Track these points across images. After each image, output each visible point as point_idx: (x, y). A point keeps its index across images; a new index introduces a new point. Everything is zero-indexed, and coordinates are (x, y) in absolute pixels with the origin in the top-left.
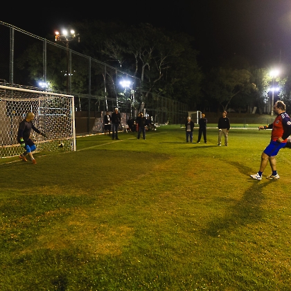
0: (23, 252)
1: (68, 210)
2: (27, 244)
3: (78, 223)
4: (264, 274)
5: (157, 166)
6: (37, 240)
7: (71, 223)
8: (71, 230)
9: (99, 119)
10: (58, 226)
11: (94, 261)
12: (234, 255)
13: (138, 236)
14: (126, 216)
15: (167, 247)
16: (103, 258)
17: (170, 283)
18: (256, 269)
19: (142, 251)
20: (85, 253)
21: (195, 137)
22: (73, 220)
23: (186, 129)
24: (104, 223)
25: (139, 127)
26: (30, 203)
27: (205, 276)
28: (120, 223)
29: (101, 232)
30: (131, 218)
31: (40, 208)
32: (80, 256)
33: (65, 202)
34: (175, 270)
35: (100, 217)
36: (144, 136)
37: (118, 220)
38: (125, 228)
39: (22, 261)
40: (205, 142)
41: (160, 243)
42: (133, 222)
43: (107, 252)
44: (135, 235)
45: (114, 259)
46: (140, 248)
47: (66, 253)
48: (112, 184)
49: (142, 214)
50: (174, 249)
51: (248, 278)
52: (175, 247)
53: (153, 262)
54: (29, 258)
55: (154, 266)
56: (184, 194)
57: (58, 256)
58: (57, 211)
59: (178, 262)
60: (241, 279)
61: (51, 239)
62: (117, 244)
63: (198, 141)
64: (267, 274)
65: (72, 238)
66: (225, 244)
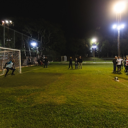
0: (33, 105)
1: (38, 93)
2: (32, 103)
7: (42, 96)
8: (44, 98)
9: (25, 60)
10: (38, 98)
11: (59, 105)
14: (60, 93)
16: (61, 104)
18: (108, 103)
20: (54, 104)
24: (54, 95)
26: (21, 91)
27: (95, 106)
29: (55, 98)
30: (62, 93)
35: (51, 94)
36: (47, 67)
38: (62, 96)
39: (35, 107)
40: (72, 68)
41: (76, 99)
42: (64, 95)
44: (67, 98)
45: (65, 104)
46: (71, 101)
47: (48, 104)
49: (65, 92)
51: (107, 105)
52: (82, 100)
53: (77, 104)
58: (34, 93)
59: (84, 103)
62: (63, 101)
63: (69, 68)
64: (111, 104)
66: (96, 98)
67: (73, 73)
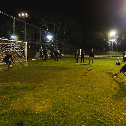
0: (4, 111)
1: (24, 92)
2: (6, 107)
3: (28, 98)
4: (108, 119)
5: (63, 73)
6: (10, 106)
7: (25, 98)
8: (25, 101)
9: (38, 52)
10: (19, 99)
11: (35, 115)
12: (96, 111)
14: (49, 95)
15: (67, 108)
16: (39, 113)
17: (68, 124)
19: (56, 110)
20: (31, 111)
21: (79, 60)
22: (26, 97)
23: (76, 57)
24: (40, 98)
25: (55, 56)
26: (7, 89)
28: (47, 98)
29: (38, 102)
30: (52, 95)
31: (11, 91)
32: (29, 112)
33: (22, 89)
34: (70, 118)
35: (38, 95)
37: (46, 96)
38: (49, 100)
39: (3, 115)
40: (84, 62)
41: (64, 106)
42: (52, 97)
43: (41, 110)
44: (53, 103)
45: (44, 114)
46: (55, 109)
47: (23, 111)
48: (43, 81)
49: (56, 94)
50: (70, 109)
52: (71, 108)
53: (61, 115)
54: (6, 113)
55: (61, 117)
56: (74, 85)
57: (19, 112)
58: (19, 93)
60: (98, 121)
61: (16, 105)
62: (45, 107)
63: (81, 62)
64: (110, 119)
65: (26, 105)
66: (92, 107)
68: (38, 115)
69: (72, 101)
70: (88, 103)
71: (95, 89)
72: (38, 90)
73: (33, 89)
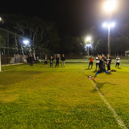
5: (35, 76)
9: (13, 58)
11: (4, 104)
12: (51, 99)
13: (21, 97)
14: (18, 92)
15: (30, 99)
17: (28, 107)
18: (56, 101)
19: (21, 100)
24: (9, 94)
27: (39, 104)
28: (15, 94)
29: (7, 96)
30: (20, 92)
35: (8, 92)
37: (15, 93)
38: (17, 95)
43: (9, 101)
44: (19, 96)
45: (11, 103)
48: (15, 83)
49: (24, 91)
52: (33, 98)
53: (24, 102)
56: (42, 84)
59: (32, 102)
60: (50, 104)
62: (13, 99)
64: (59, 102)
66: (49, 97)
67: (54, 72)
68: (6, 104)
69: (36, 94)
70: (47, 95)
71: (57, 86)
72: (8, 89)
73: (4, 89)
